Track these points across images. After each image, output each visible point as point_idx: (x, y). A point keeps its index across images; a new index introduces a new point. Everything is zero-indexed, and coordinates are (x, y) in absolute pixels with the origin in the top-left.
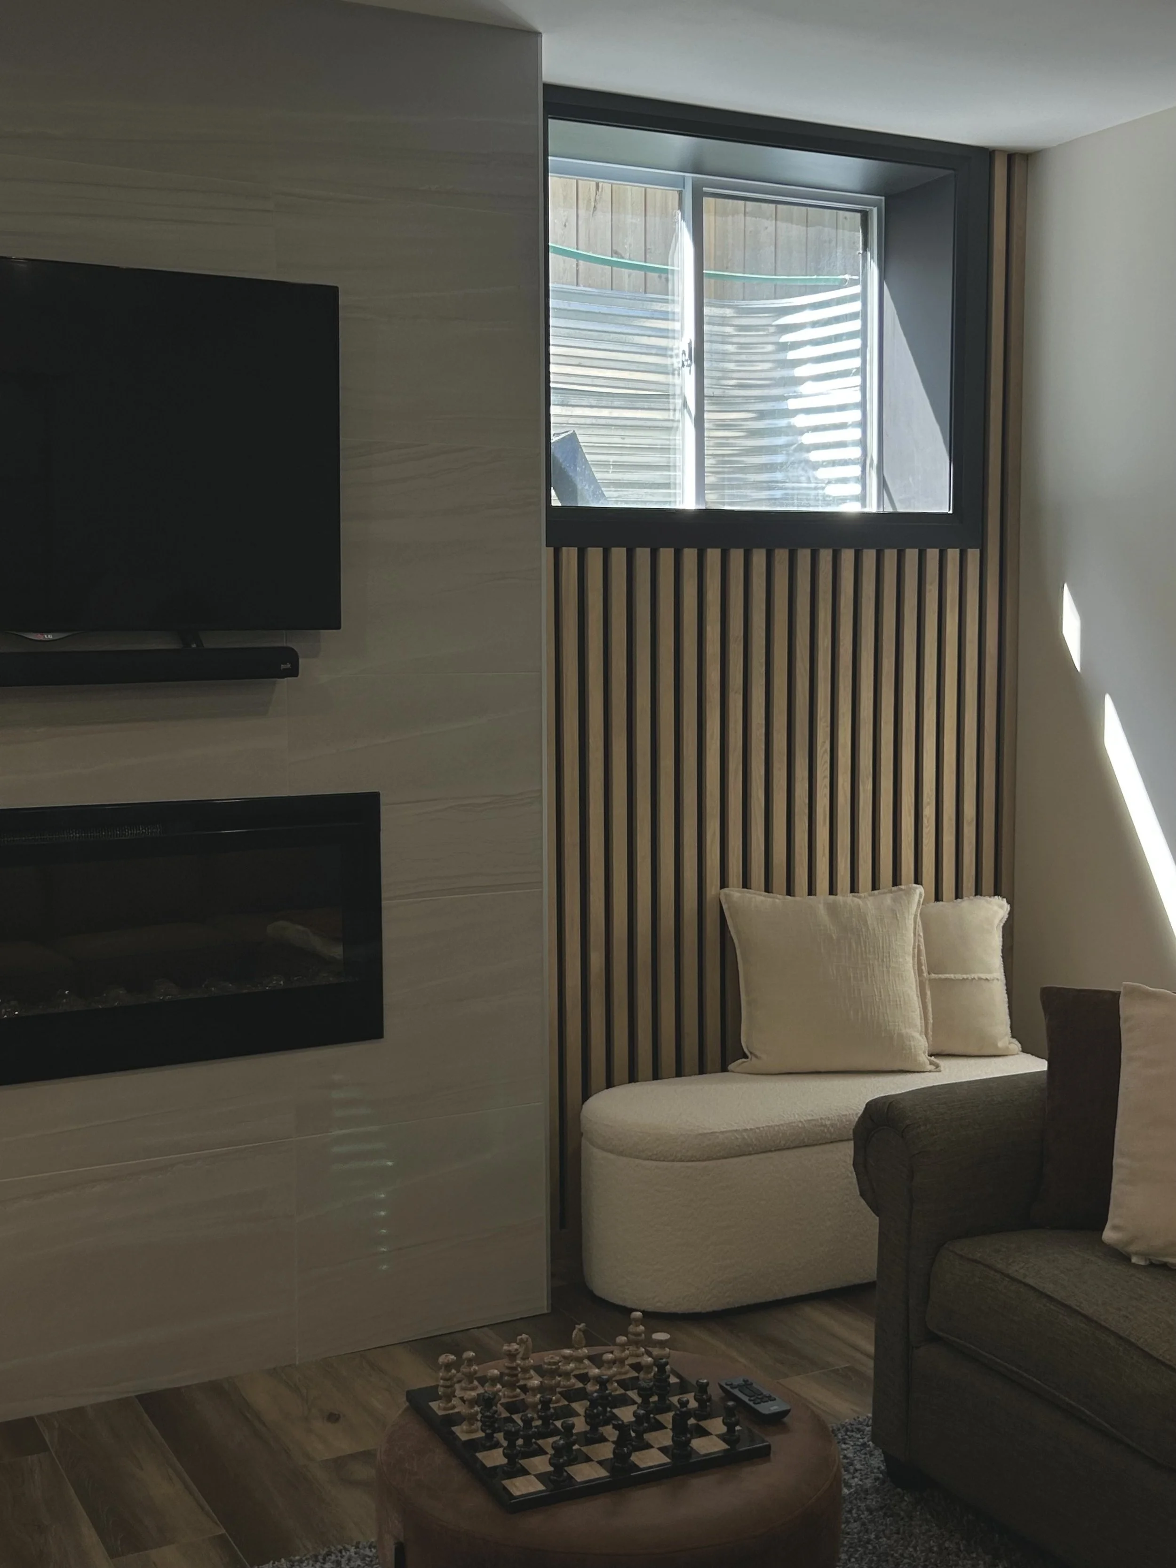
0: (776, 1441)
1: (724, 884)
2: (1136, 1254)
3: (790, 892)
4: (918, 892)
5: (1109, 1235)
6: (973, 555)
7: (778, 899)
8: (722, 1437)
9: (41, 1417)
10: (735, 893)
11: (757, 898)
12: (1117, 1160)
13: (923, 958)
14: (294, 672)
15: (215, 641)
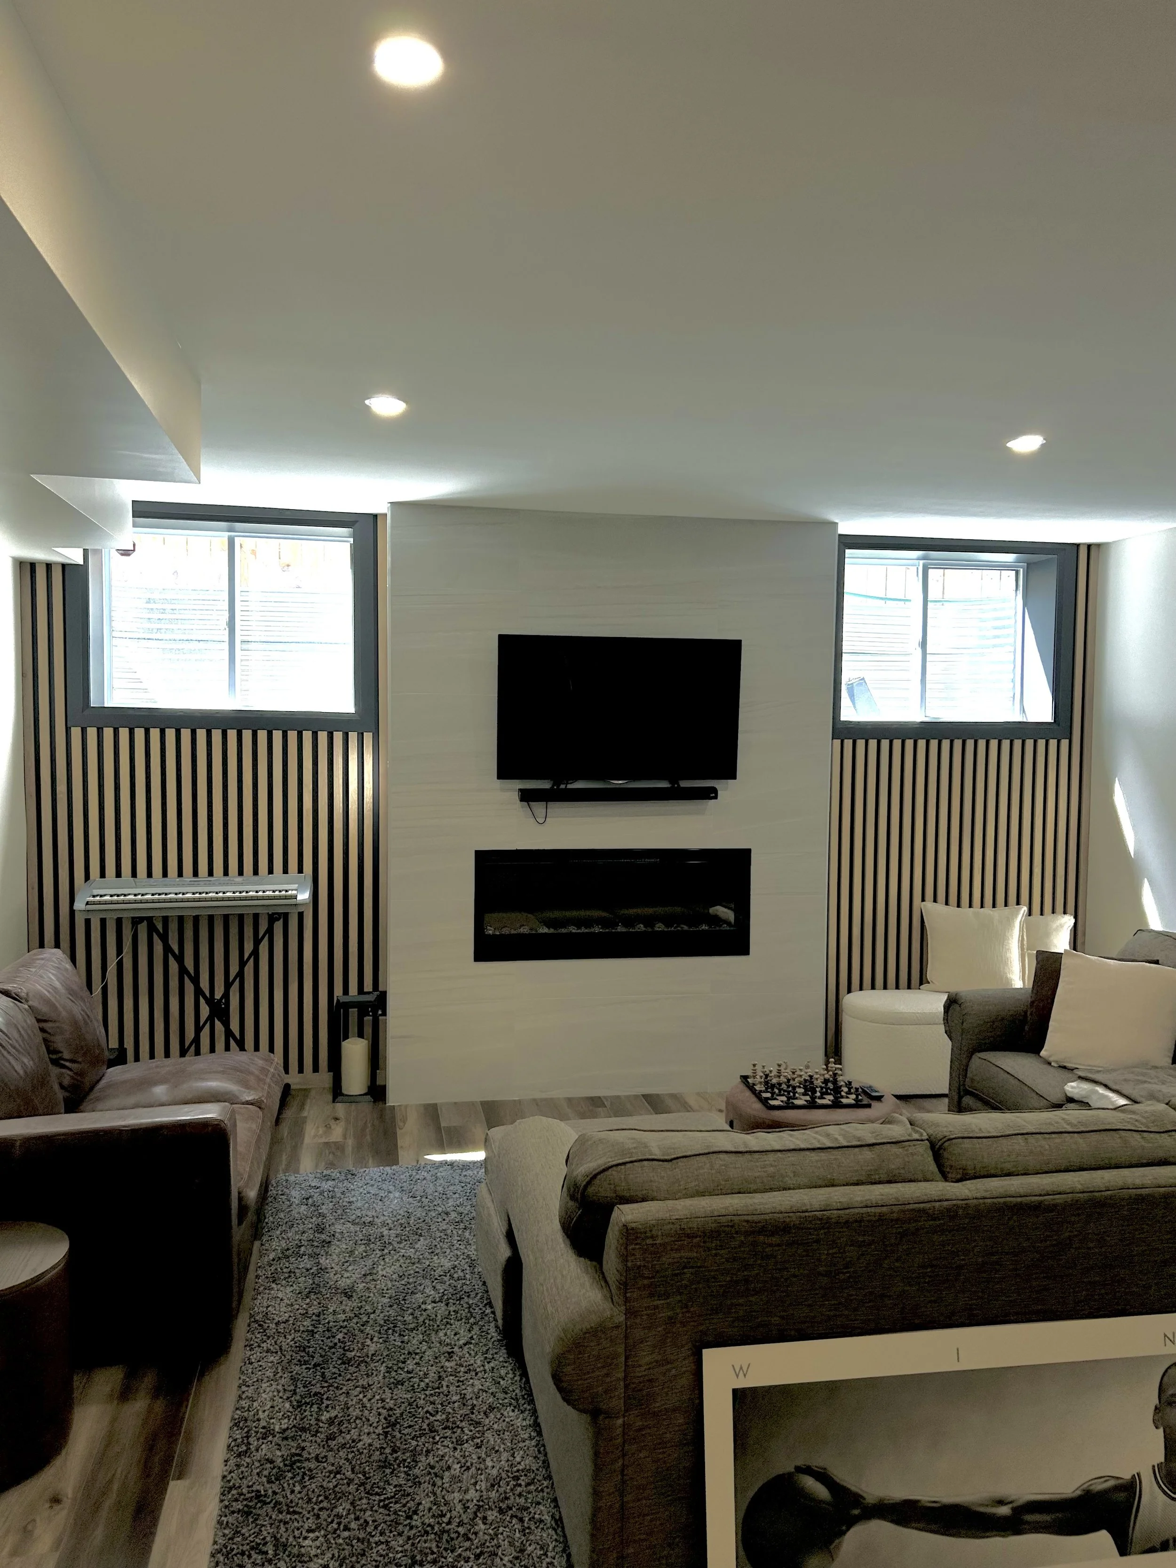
0: (875, 1104)
1: (923, 900)
2: (1054, 1061)
3: (959, 906)
4: (1023, 910)
5: (1043, 1053)
6: (1065, 743)
7: (952, 909)
8: (854, 1100)
9: (605, 1097)
10: (929, 905)
11: (940, 907)
12: (1051, 1023)
13: (1025, 942)
14: (716, 797)
15: (684, 784)
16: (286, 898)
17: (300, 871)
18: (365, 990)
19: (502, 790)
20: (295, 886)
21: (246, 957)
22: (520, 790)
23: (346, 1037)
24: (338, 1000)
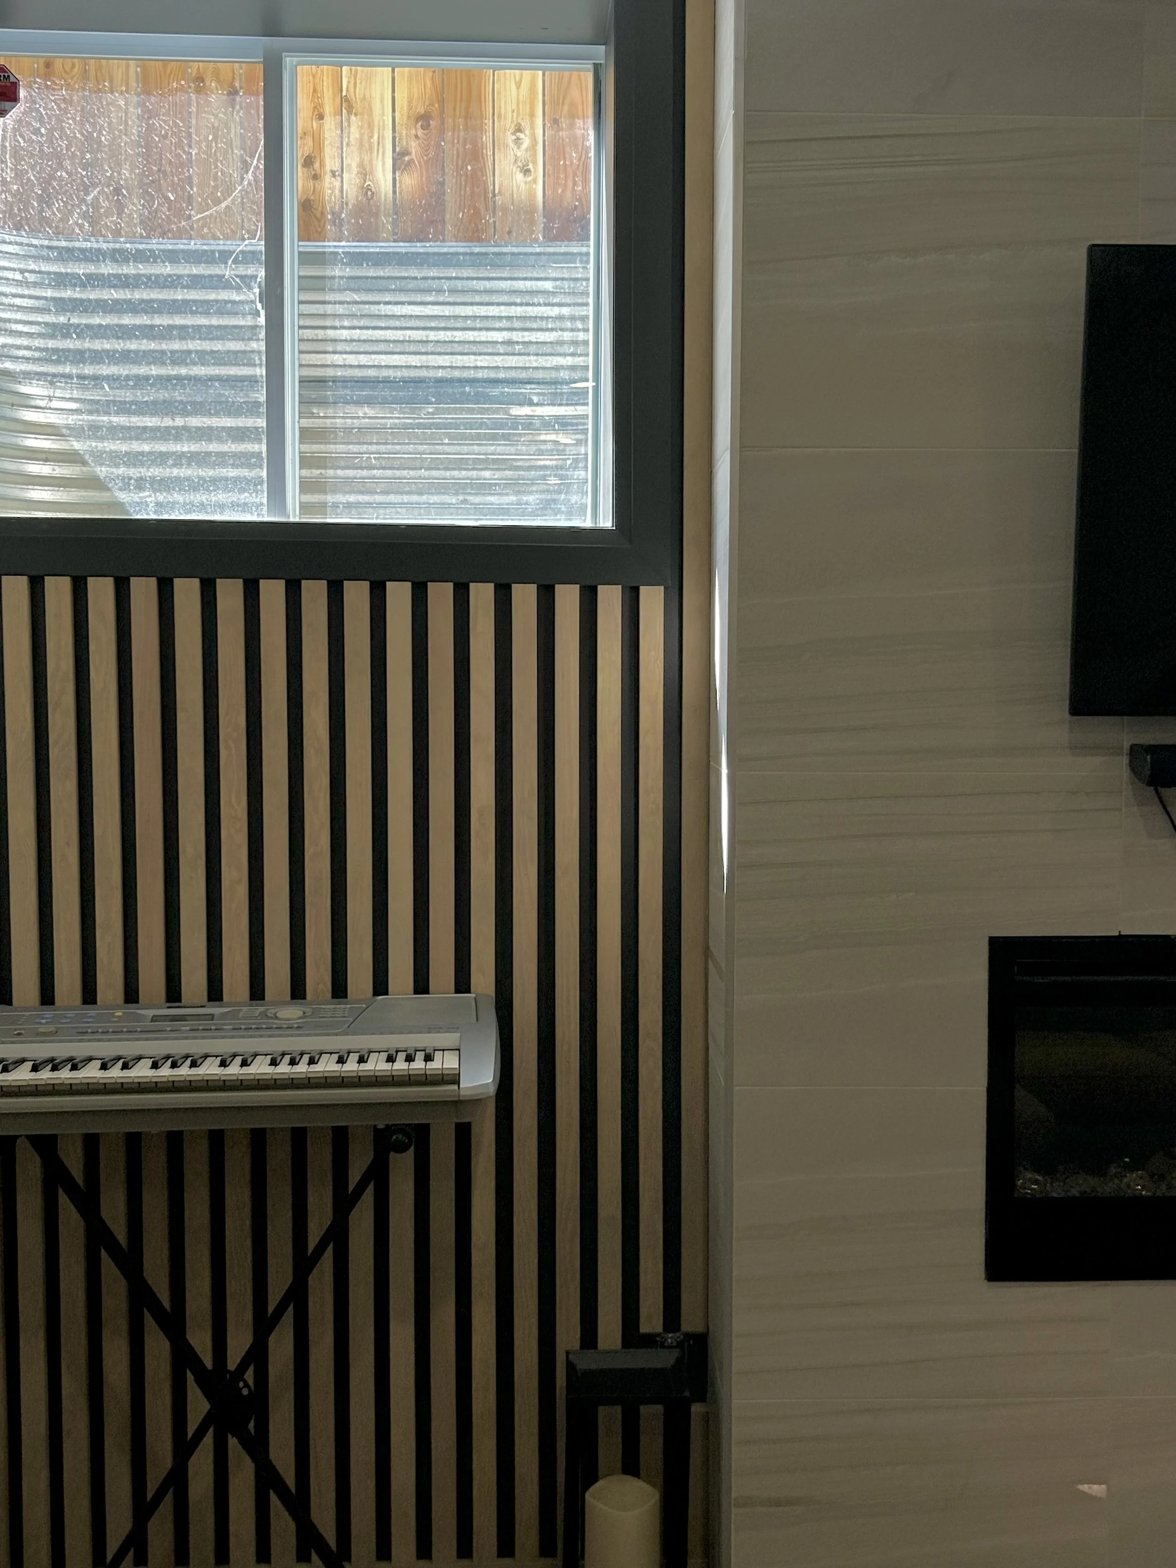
16: (426, 1080)
17: (462, 984)
18: (644, 1329)
19: (1077, 749)
20: (450, 1039)
21: (312, 1244)
22: (1135, 751)
23: (592, 1478)
24: (570, 1366)
